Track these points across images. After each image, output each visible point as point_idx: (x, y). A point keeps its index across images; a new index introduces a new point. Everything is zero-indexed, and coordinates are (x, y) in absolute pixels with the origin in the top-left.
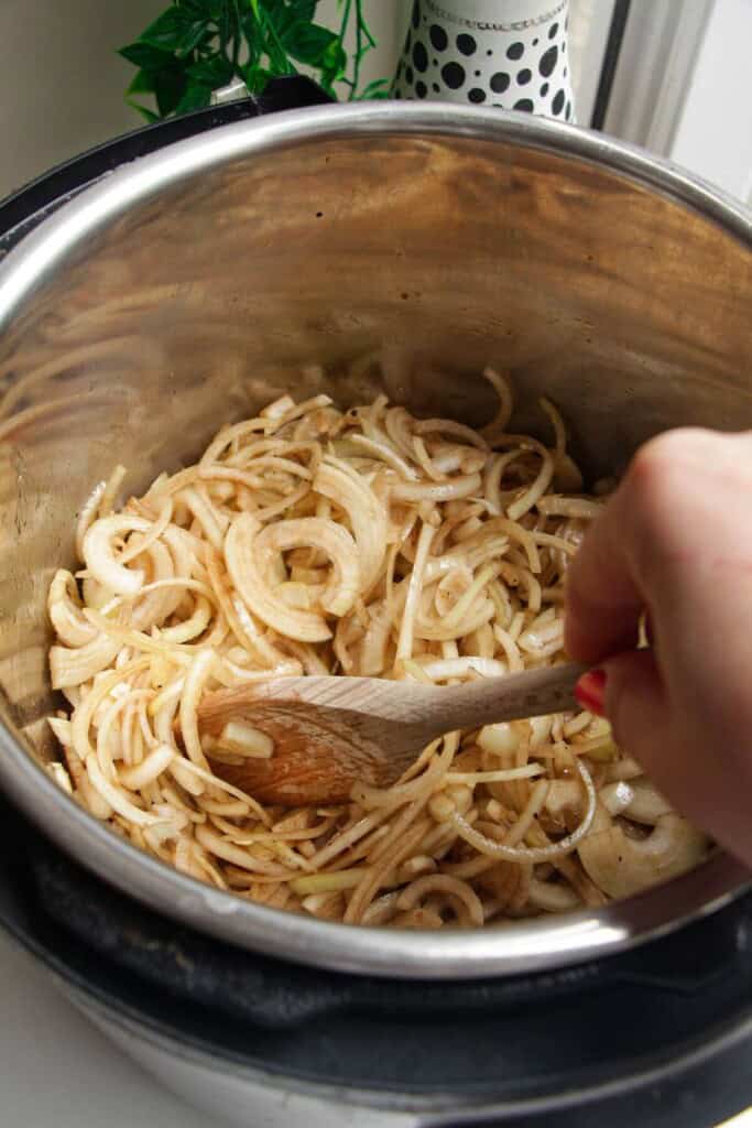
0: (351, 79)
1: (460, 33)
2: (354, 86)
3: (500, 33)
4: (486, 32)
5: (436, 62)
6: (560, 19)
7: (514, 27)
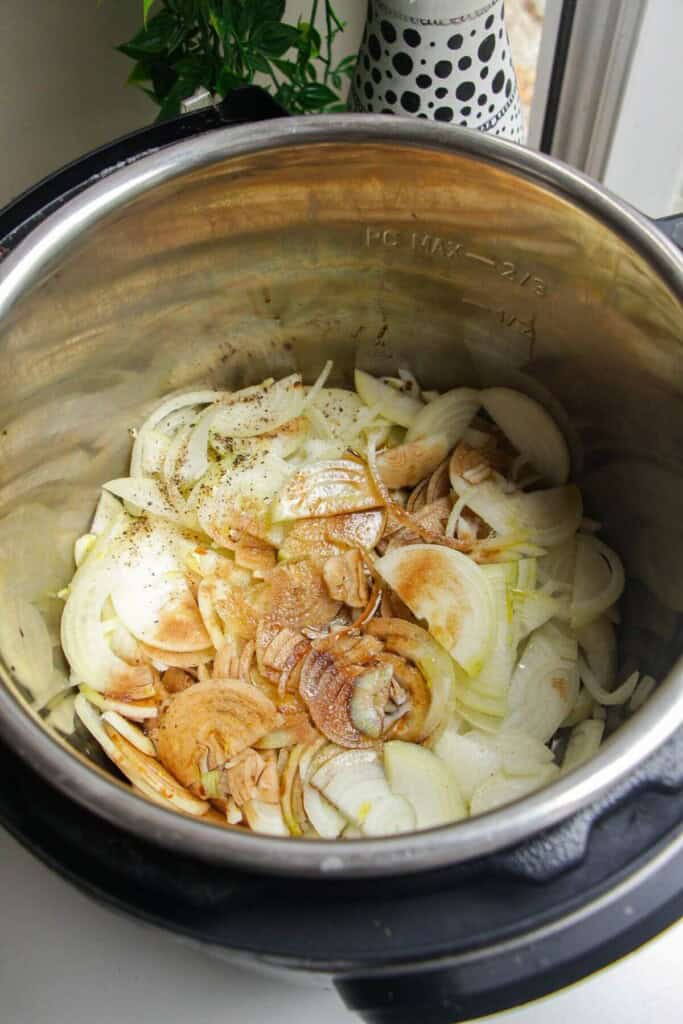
0: (325, 57)
1: (406, 28)
2: (328, 63)
3: (441, 27)
4: (429, 27)
5: (387, 53)
6: (495, 11)
7: (453, 21)
